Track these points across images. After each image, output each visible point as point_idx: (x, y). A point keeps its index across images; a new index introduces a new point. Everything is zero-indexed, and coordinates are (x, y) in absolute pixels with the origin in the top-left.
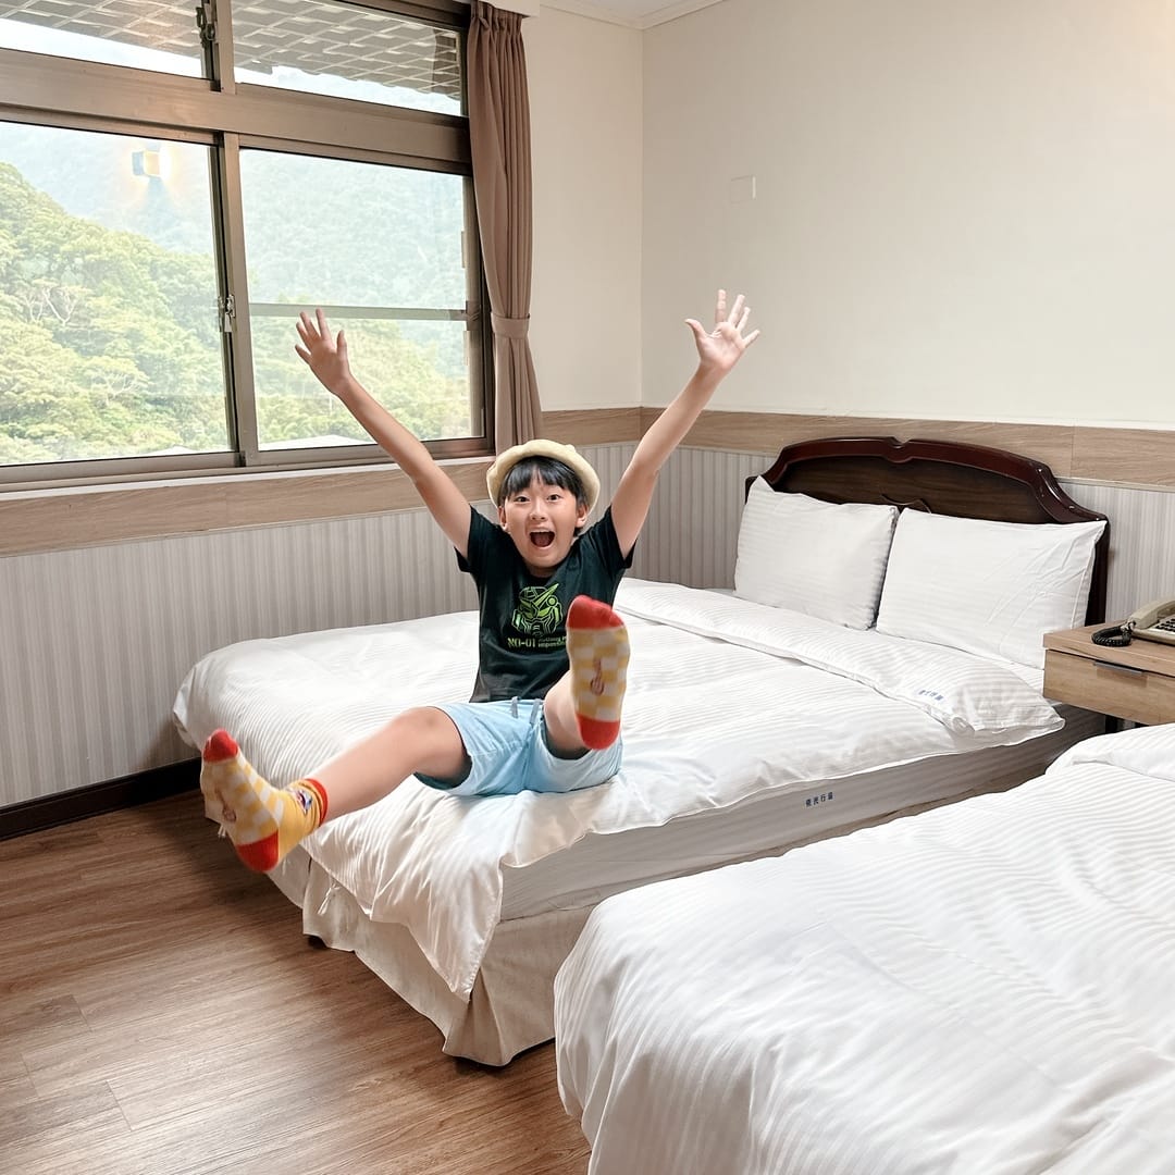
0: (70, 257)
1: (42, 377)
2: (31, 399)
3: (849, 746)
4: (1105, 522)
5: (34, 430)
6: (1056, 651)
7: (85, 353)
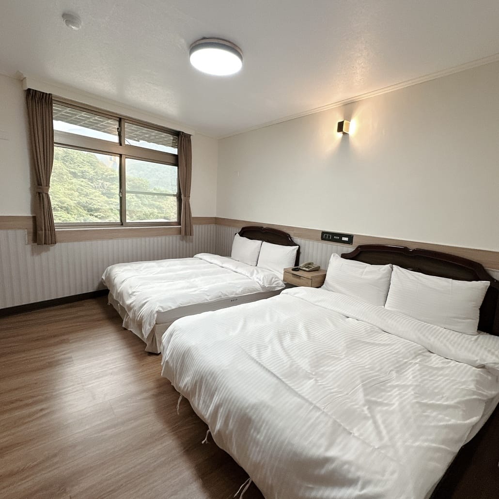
0: (107, 176)
1: (98, 202)
2: (96, 207)
3: (240, 290)
4: (298, 246)
5: (96, 214)
6: (286, 272)
7: (108, 197)
